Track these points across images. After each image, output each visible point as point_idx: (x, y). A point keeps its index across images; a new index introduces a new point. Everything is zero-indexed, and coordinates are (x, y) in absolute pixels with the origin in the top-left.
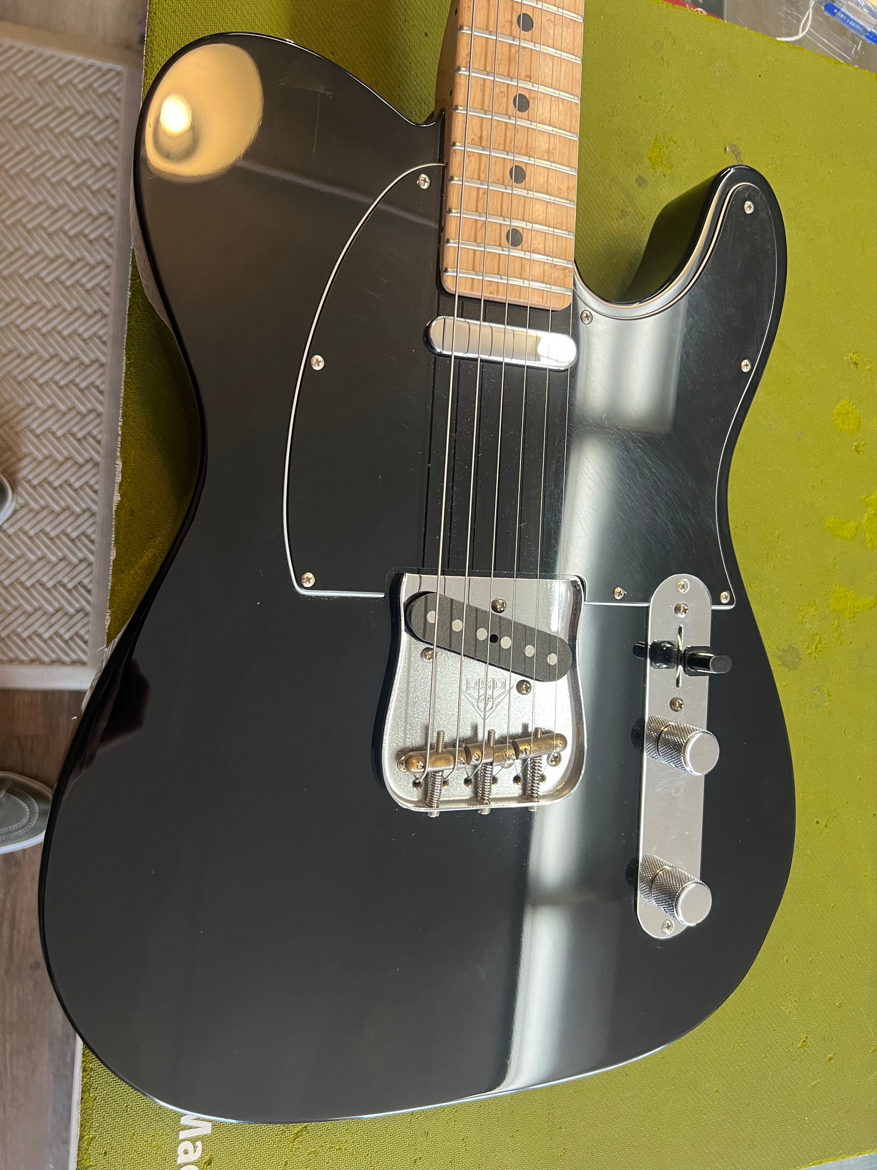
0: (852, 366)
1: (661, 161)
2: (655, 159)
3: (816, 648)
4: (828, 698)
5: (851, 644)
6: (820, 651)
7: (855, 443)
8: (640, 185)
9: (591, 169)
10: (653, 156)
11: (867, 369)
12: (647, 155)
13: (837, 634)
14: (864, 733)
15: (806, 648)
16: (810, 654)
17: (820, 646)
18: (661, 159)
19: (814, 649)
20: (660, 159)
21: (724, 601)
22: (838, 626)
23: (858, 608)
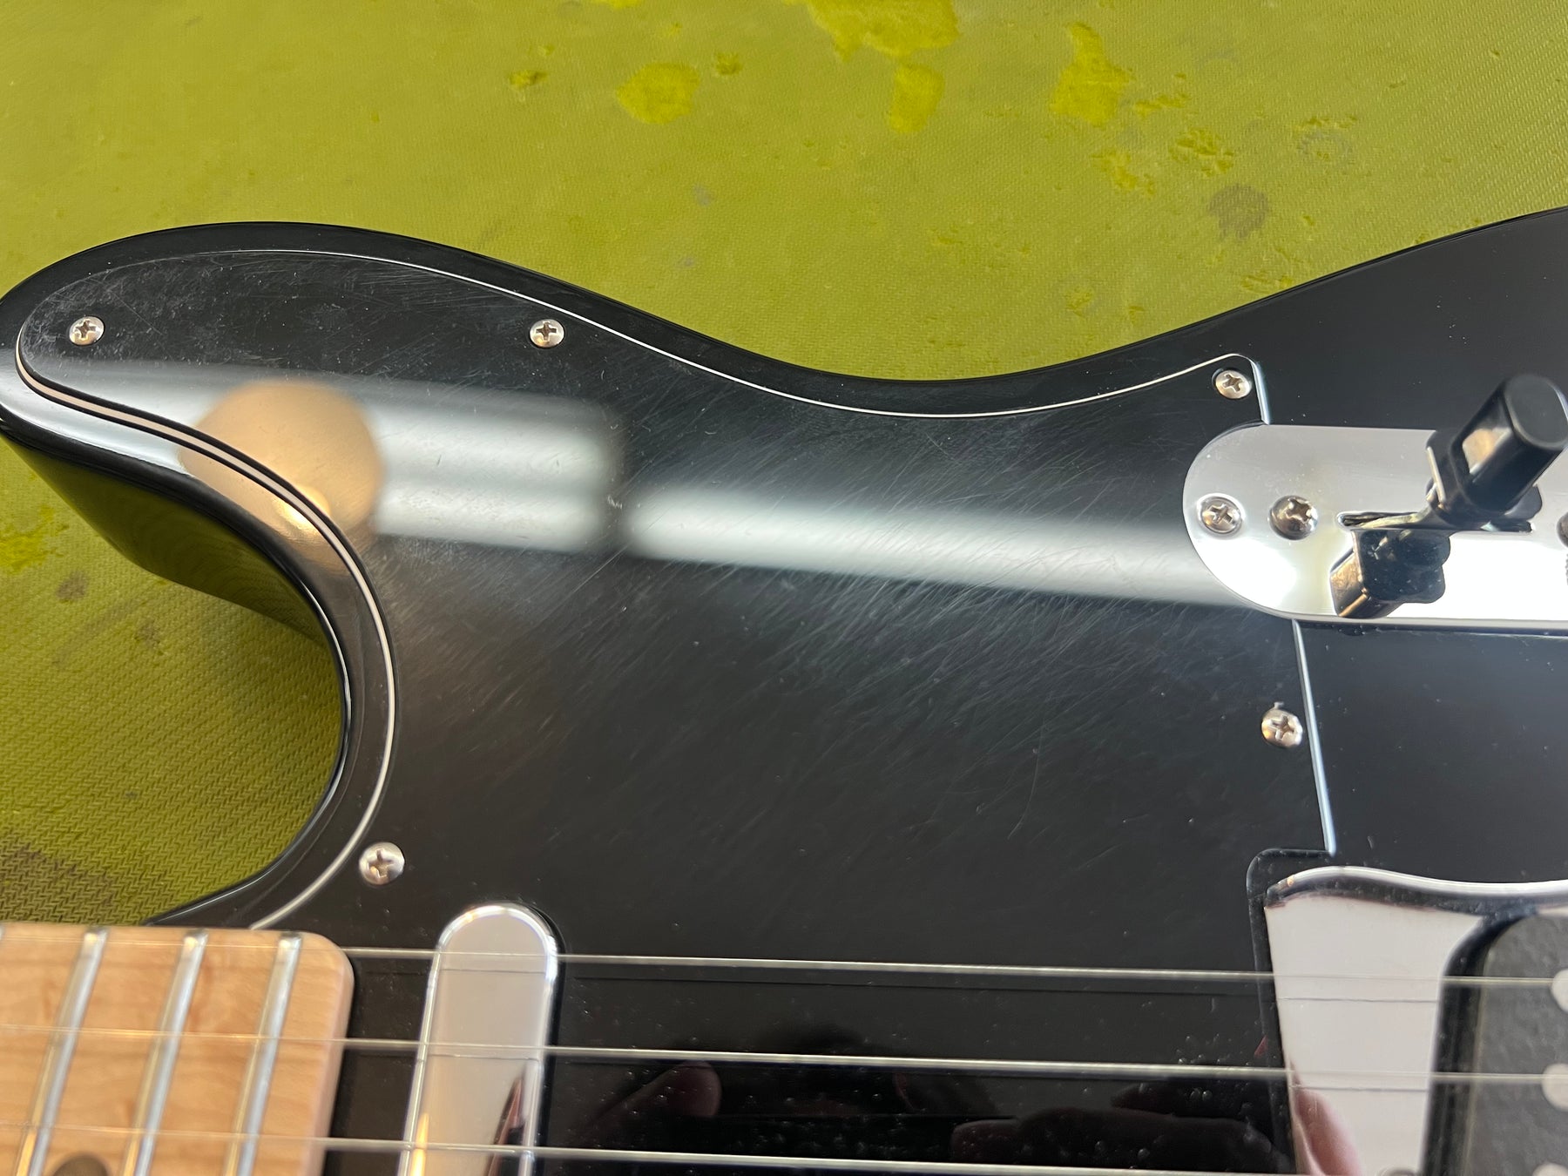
0: (540, 84)
1: (29, 536)
2: (21, 552)
3: (1206, 152)
4: (1320, 124)
5: (1183, 76)
6: (1210, 144)
7: (717, 75)
8: (81, 592)
9: (25, 725)
10: (13, 556)
11: (547, 54)
12: (9, 573)
13: (1165, 107)
14: (1389, 44)
15: (1209, 175)
16: (1222, 164)
17: (1199, 143)
18: (23, 535)
19: (1210, 157)
20: (24, 539)
21: (1245, 387)
22: (1146, 103)
23: (1095, 61)
